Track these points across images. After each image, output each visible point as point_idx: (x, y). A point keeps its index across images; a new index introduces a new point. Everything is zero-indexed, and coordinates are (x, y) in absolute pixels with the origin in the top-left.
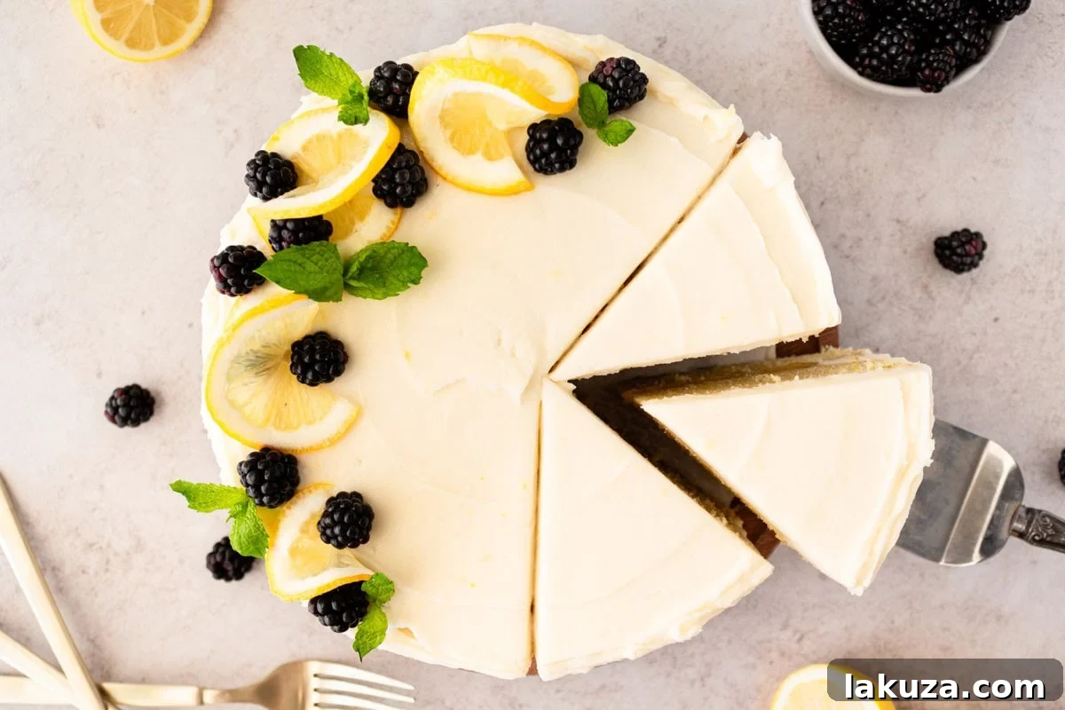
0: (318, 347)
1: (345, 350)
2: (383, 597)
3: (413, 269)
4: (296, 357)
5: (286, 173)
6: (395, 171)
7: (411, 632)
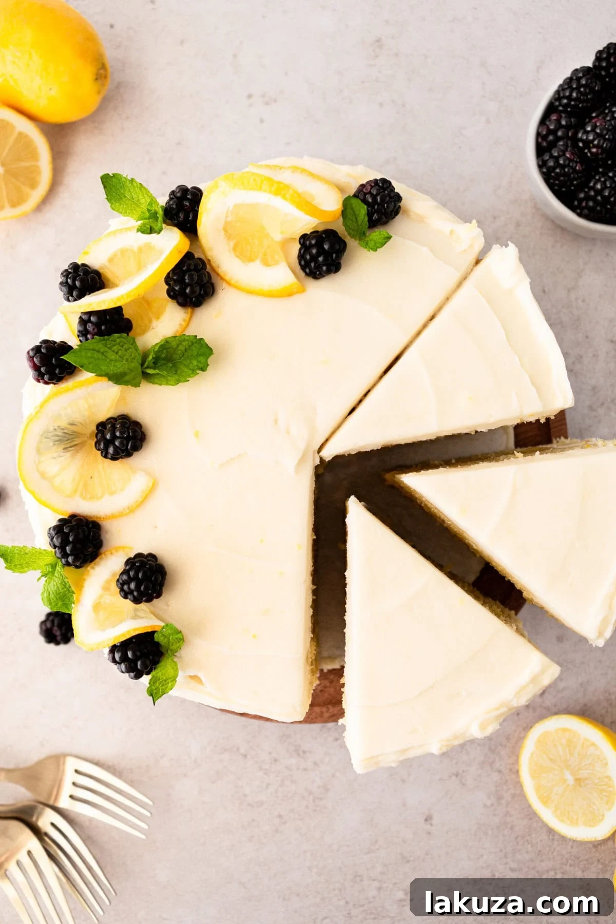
0: (118, 426)
1: (143, 430)
2: (174, 647)
3: (202, 359)
4: (100, 435)
5: (93, 279)
6: (184, 273)
7: (200, 679)
